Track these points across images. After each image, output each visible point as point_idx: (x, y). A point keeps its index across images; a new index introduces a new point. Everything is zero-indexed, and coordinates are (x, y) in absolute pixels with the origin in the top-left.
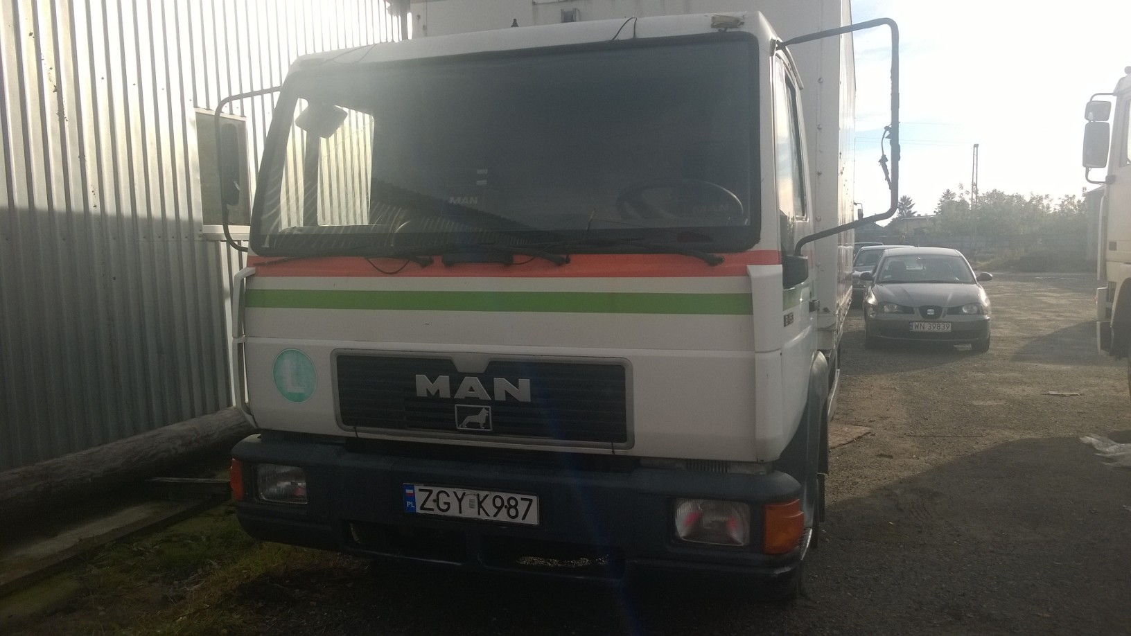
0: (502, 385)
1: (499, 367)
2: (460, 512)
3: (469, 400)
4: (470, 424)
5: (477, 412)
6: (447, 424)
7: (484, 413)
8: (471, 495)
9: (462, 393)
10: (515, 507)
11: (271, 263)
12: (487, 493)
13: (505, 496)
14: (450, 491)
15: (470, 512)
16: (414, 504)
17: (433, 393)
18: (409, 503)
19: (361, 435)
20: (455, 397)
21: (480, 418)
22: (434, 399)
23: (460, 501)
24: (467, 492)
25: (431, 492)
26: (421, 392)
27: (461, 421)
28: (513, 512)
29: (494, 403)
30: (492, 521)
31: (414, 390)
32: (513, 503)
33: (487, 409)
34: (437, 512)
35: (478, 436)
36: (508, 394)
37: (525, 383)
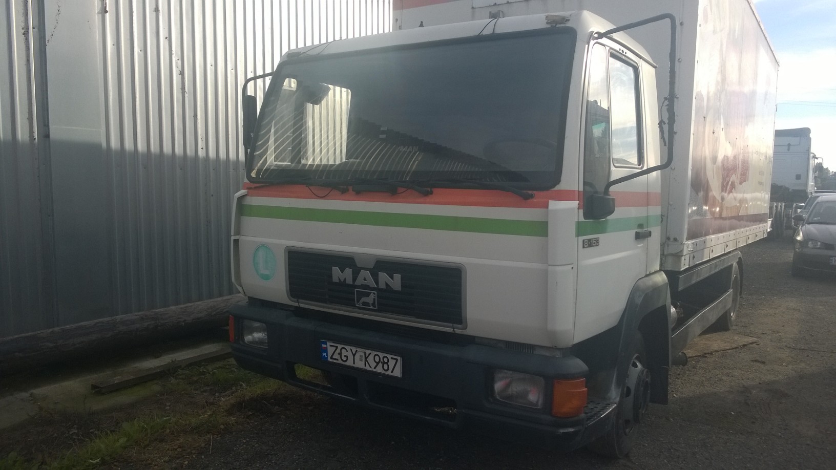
0: (383, 277)
1: (383, 265)
2: (354, 363)
3: (363, 286)
4: (364, 304)
5: (368, 295)
6: (349, 302)
7: (372, 296)
8: (361, 352)
9: (359, 281)
10: (387, 363)
11: (255, 188)
12: (370, 351)
13: (381, 355)
14: (348, 348)
15: (360, 364)
16: (327, 355)
17: (342, 280)
18: (324, 354)
19: (302, 305)
20: (355, 284)
21: (370, 299)
22: (342, 284)
23: (354, 355)
24: (359, 350)
25: (337, 347)
26: (335, 279)
27: (358, 301)
28: (386, 367)
29: (379, 290)
30: (373, 371)
31: (331, 277)
32: (386, 360)
33: (374, 294)
34: (340, 362)
35: (368, 312)
36: (387, 284)
37: (397, 277)
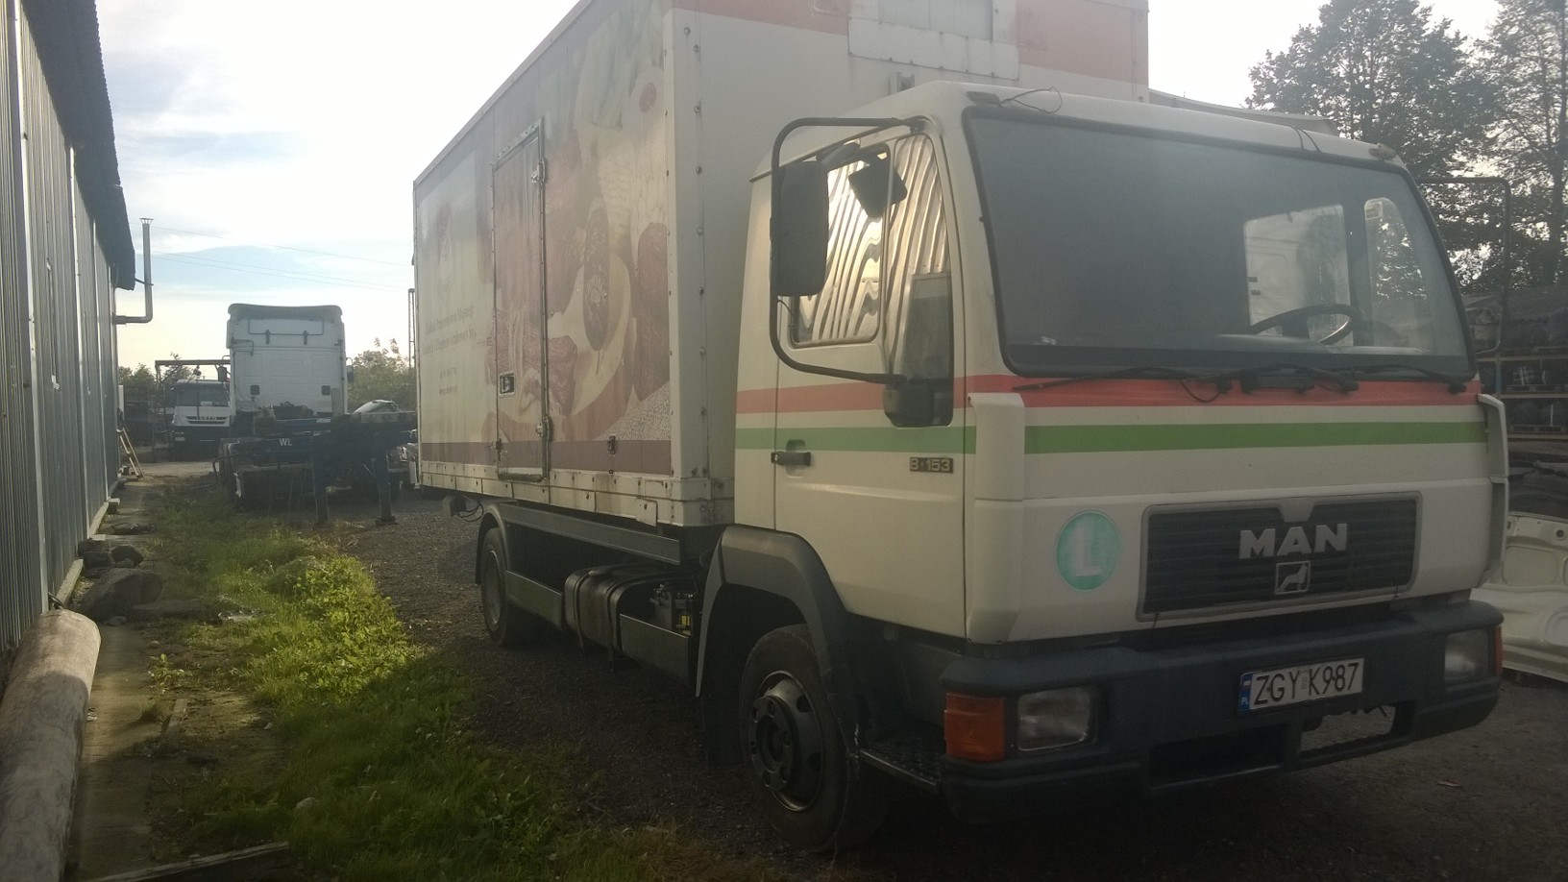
0: (1323, 531)
2: (1293, 698)
3: (1292, 556)
5: (1295, 570)
7: (1303, 570)
8: (1303, 673)
10: (1342, 677)
13: (1334, 665)
14: (1285, 672)
15: (1303, 695)
16: (1248, 700)
17: (1257, 552)
18: (1244, 700)
20: (1278, 554)
21: (1299, 577)
22: (1258, 559)
23: (1294, 681)
24: (1302, 669)
25: (1267, 678)
26: (1245, 553)
27: (1280, 583)
28: (1340, 683)
29: (1313, 557)
31: (1237, 551)
32: (1340, 672)
33: (1306, 565)
34: (1272, 703)
35: (1299, 600)
36: (1328, 544)
37: (1343, 527)
